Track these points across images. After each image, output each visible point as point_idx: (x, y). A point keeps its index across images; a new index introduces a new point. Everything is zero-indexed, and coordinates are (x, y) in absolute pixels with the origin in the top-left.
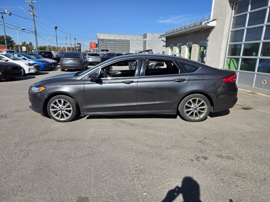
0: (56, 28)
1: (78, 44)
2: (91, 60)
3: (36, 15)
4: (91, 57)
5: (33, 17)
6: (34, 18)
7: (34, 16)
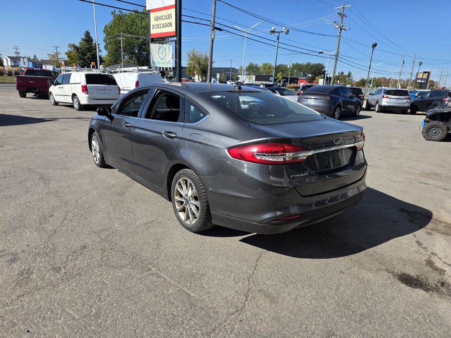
0: (375, 45)
1: (425, 72)
2: (386, 102)
3: (344, 28)
4: (387, 97)
5: (340, 31)
6: (340, 33)
7: (341, 29)
